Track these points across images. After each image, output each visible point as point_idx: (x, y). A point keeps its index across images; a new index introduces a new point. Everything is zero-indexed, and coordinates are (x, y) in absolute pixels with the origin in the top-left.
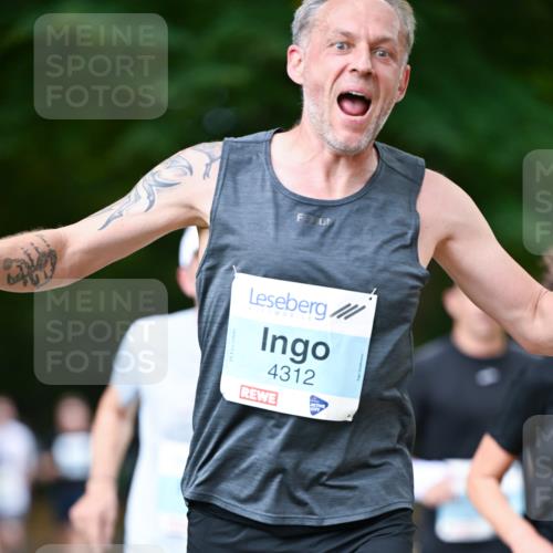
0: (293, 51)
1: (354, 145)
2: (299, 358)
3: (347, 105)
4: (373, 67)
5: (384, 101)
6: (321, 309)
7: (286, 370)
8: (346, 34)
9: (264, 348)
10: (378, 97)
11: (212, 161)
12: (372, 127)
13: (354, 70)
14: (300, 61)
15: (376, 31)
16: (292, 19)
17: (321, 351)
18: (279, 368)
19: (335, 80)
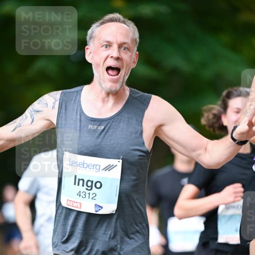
0: (87, 48)
1: (114, 89)
2: (89, 188)
3: (110, 72)
4: (120, 55)
5: (126, 69)
6: (98, 167)
7: (84, 193)
8: (108, 42)
9: (75, 184)
10: (123, 67)
11: (56, 101)
12: (121, 80)
13: (112, 57)
14: (91, 53)
15: (121, 39)
16: (87, 35)
17: (98, 185)
18: (81, 192)
19: (105, 62)
